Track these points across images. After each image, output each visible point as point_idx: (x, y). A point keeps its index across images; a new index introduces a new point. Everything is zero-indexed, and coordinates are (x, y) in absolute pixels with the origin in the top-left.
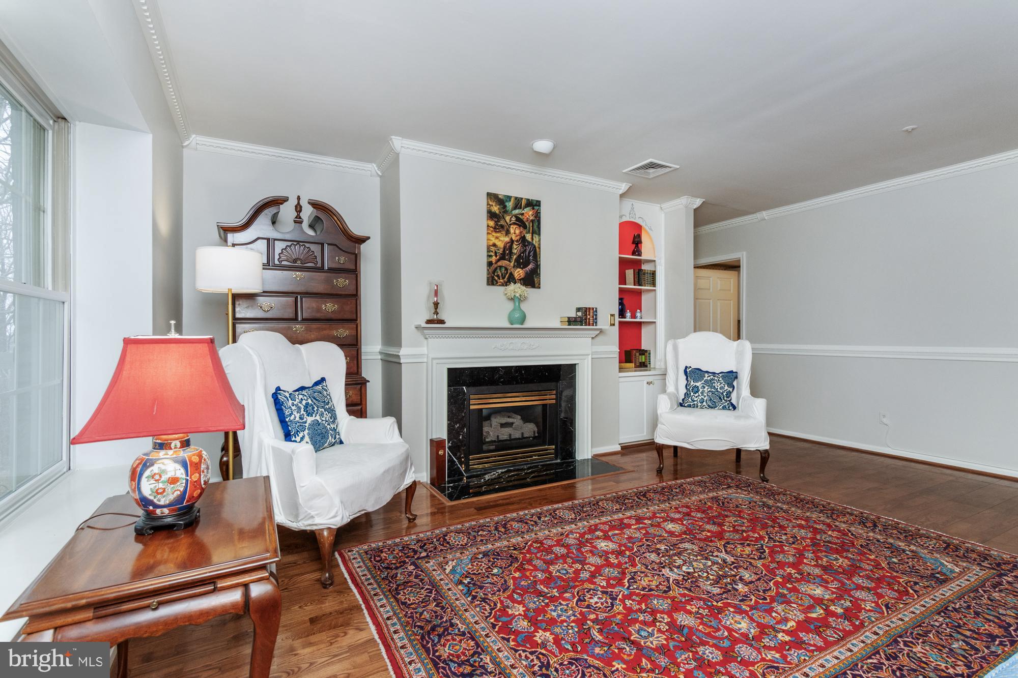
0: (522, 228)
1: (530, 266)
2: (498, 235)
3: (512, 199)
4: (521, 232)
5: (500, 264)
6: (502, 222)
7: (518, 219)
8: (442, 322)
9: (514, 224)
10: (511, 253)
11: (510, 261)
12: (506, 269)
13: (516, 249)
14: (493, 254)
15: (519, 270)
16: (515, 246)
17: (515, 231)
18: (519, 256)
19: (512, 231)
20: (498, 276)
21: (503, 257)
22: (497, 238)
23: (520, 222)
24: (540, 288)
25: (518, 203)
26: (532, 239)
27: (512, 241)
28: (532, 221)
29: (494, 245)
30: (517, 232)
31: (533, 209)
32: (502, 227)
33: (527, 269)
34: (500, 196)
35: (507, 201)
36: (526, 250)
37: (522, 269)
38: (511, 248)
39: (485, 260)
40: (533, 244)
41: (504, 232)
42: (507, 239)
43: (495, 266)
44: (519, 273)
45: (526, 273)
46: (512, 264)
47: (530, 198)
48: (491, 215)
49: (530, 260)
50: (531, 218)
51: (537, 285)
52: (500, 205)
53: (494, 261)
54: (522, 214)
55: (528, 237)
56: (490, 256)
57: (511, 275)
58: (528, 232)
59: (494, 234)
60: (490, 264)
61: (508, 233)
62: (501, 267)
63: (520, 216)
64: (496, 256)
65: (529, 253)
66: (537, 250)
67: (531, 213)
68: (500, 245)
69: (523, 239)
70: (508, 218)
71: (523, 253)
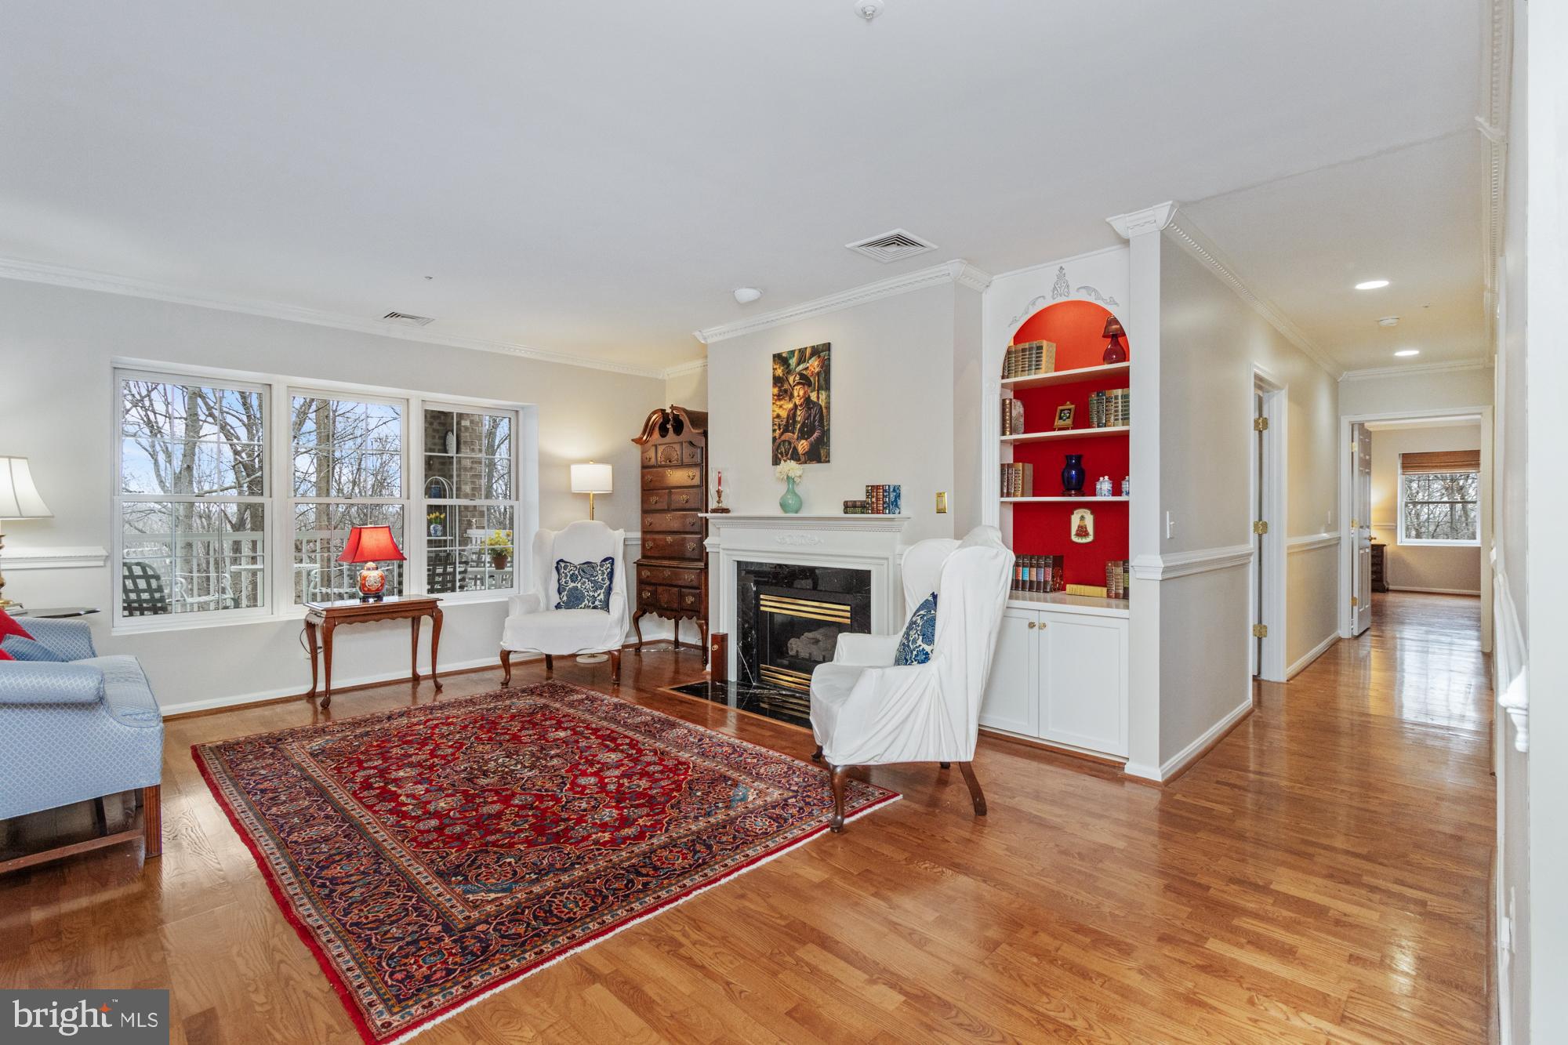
0: (806, 387)
1: (816, 435)
2: (782, 402)
3: (796, 353)
4: (805, 393)
5: (783, 438)
6: (786, 386)
7: (802, 376)
8: (726, 511)
9: (798, 384)
10: (795, 422)
11: (794, 433)
12: (790, 443)
13: (800, 416)
14: (776, 427)
15: (803, 441)
16: (799, 413)
17: (799, 392)
18: (803, 425)
19: (796, 394)
20: (781, 453)
21: (786, 430)
22: (781, 407)
23: (805, 380)
24: (829, 461)
25: (802, 354)
26: (818, 398)
27: (796, 406)
28: (818, 374)
29: (778, 416)
30: (801, 393)
31: (819, 357)
32: (786, 391)
33: (812, 439)
34: (784, 355)
35: (790, 358)
36: (810, 415)
37: (806, 439)
38: (795, 415)
39: (770, 435)
40: (819, 404)
41: (787, 398)
42: (790, 406)
43: (778, 441)
44: (803, 446)
45: (811, 444)
46: (796, 436)
47: (815, 344)
48: (778, 381)
49: (815, 426)
50: (817, 370)
51: (823, 459)
52: (783, 365)
53: (777, 436)
54: (807, 369)
55: (813, 396)
56: (774, 431)
57: (795, 449)
58: (814, 390)
59: (778, 403)
60: (774, 439)
61: (791, 397)
62: (784, 441)
63: (804, 372)
64: (780, 429)
65: (814, 418)
66: (824, 411)
67: (816, 363)
68: (784, 414)
69: (808, 400)
70: (791, 379)
71: (807, 419)
